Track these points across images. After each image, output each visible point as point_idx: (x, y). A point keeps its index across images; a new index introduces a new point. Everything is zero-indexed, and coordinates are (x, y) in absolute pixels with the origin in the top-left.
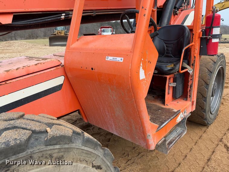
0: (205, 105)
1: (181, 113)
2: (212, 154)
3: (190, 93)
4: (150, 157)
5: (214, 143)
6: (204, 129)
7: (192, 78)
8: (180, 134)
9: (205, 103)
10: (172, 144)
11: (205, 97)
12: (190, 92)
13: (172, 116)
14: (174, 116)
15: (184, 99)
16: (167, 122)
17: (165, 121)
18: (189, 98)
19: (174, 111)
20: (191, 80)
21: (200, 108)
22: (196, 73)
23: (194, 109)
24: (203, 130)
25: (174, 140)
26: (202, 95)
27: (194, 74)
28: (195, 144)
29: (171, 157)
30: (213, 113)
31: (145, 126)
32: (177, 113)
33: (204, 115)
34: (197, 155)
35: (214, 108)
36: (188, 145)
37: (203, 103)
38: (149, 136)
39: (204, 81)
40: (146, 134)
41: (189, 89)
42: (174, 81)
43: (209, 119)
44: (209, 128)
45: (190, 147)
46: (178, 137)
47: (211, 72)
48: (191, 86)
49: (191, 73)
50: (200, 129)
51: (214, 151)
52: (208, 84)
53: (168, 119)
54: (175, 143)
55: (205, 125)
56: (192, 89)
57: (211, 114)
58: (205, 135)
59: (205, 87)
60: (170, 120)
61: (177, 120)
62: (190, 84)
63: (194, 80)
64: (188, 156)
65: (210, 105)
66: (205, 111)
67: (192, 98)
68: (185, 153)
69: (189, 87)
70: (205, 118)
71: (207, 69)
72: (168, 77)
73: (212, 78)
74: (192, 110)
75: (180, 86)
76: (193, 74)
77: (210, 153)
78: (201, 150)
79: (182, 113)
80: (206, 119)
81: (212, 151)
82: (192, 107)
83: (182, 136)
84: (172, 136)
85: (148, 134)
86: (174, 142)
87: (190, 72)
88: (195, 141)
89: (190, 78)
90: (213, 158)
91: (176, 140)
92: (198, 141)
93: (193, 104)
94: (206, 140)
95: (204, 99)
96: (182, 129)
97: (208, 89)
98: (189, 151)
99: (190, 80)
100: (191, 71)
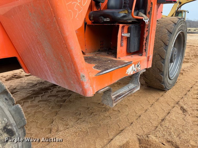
0: (163, 67)
1: (133, 65)
2: (167, 115)
3: (145, 47)
4: (102, 116)
5: (170, 105)
6: (162, 93)
7: (148, 29)
8: (132, 89)
9: (163, 65)
10: (121, 97)
11: (163, 59)
12: (145, 45)
13: (121, 65)
14: (123, 66)
15: (140, 55)
16: (114, 69)
17: (111, 68)
18: (144, 53)
19: (125, 62)
20: (147, 31)
21: (158, 70)
22: (152, 24)
23: (150, 66)
24: (160, 94)
25: (123, 94)
26: (160, 56)
27: (151, 25)
28: (151, 106)
29: (125, 117)
30: (172, 79)
31: (75, 62)
32: (128, 64)
33: (162, 79)
34: (151, 115)
35: (173, 75)
36: (144, 107)
37: (162, 65)
38: (84, 76)
39: (163, 42)
40: (79, 74)
41: (145, 42)
42: (129, 31)
43: (168, 84)
44: (167, 92)
45: (145, 108)
46: (128, 91)
47: (171, 33)
48: (147, 39)
49: (147, 22)
50: (158, 94)
51: (169, 113)
52: (167, 45)
53: (115, 67)
54: (123, 97)
55: (163, 89)
56: (148, 42)
57: (170, 79)
58: (162, 99)
59: (164, 48)
60: (117, 68)
61: (127, 71)
62: (145, 36)
63: (150, 32)
64: (142, 116)
65: (169, 68)
66: (163, 74)
67: (148, 53)
68: (139, 113)
69: (145, 40)
70: (163, 81)
71: (167, 30)
72: (121, 25)
73: (172, 40)
74: (147, 67)
75: (136, 39)
76: (149, 23)
77: (165, 114)
78: (156, 111)
79: (135, 66)
80: (163, 83)
81: (167, 112)
82: (148, 63)
83: (134, 92)
84: (122, 91)
85: (82, 74)
86: (123, 95)
87: (145, 21)
88: (151, 103)
89: (146, 29)
90: (168, 118)
91: (126, 94)
92: (154, 104)
93: (148, 61)
94: (163, 102)
95: (162, 61)
96: (136, 85)
97: (166, 50)
98: (144, 112)
99: (145, 31)
100: (147, 19)
